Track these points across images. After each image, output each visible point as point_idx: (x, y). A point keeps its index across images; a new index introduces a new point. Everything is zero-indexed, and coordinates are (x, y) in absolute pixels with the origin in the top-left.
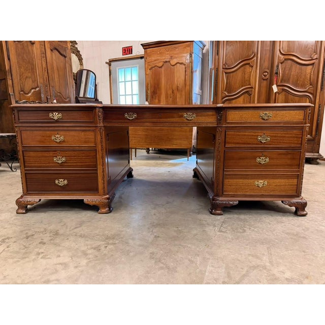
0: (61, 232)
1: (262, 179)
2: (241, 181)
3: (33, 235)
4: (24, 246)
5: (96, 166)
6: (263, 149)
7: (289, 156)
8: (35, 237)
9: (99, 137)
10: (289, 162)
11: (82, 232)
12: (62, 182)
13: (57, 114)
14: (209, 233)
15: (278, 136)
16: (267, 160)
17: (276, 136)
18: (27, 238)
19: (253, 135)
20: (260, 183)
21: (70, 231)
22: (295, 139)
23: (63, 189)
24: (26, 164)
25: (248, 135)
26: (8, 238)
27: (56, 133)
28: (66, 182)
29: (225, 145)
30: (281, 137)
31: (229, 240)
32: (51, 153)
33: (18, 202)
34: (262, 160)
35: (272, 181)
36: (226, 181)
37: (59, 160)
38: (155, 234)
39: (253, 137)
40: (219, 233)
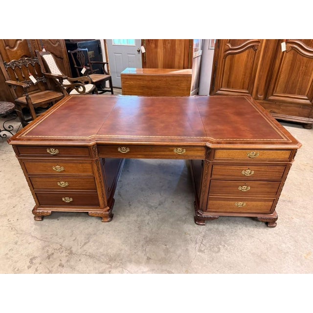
0: (74, 250)
1: (241, 202)
2: (223, 202)
3: (53, 254)
4: (49, 269)
5: (96, 189)
6: (246, 180)
7: (269, 186)
8: (55, 256)
9: (95, 168)
10: (268, 190)
11: (90, 251)
12: (68, 200)
13: (54, 149)
14: (190, 252)
15: (261, 171)
16: (249, 188)
17: (259, 171)
18: (49, 259)
19: (238, 170)
20: (240, 203)
21: (81, 248)
22: (277, 173)
23: (70, 204)
24: (34, 187)
25: (233, 169)
26: (35, 258)
27: (56, 164)
28: (71, 200)
29: (211, 177)
30: (265, 171)
31: (204, 263)
32: (55, 180)
33: (34, 211)
34: (244, 188)
35: (250, 203)
36: (210, 202)
37: (63, 184)
38: (148, 255)
39: (238, 171)
40: (198, 253)
